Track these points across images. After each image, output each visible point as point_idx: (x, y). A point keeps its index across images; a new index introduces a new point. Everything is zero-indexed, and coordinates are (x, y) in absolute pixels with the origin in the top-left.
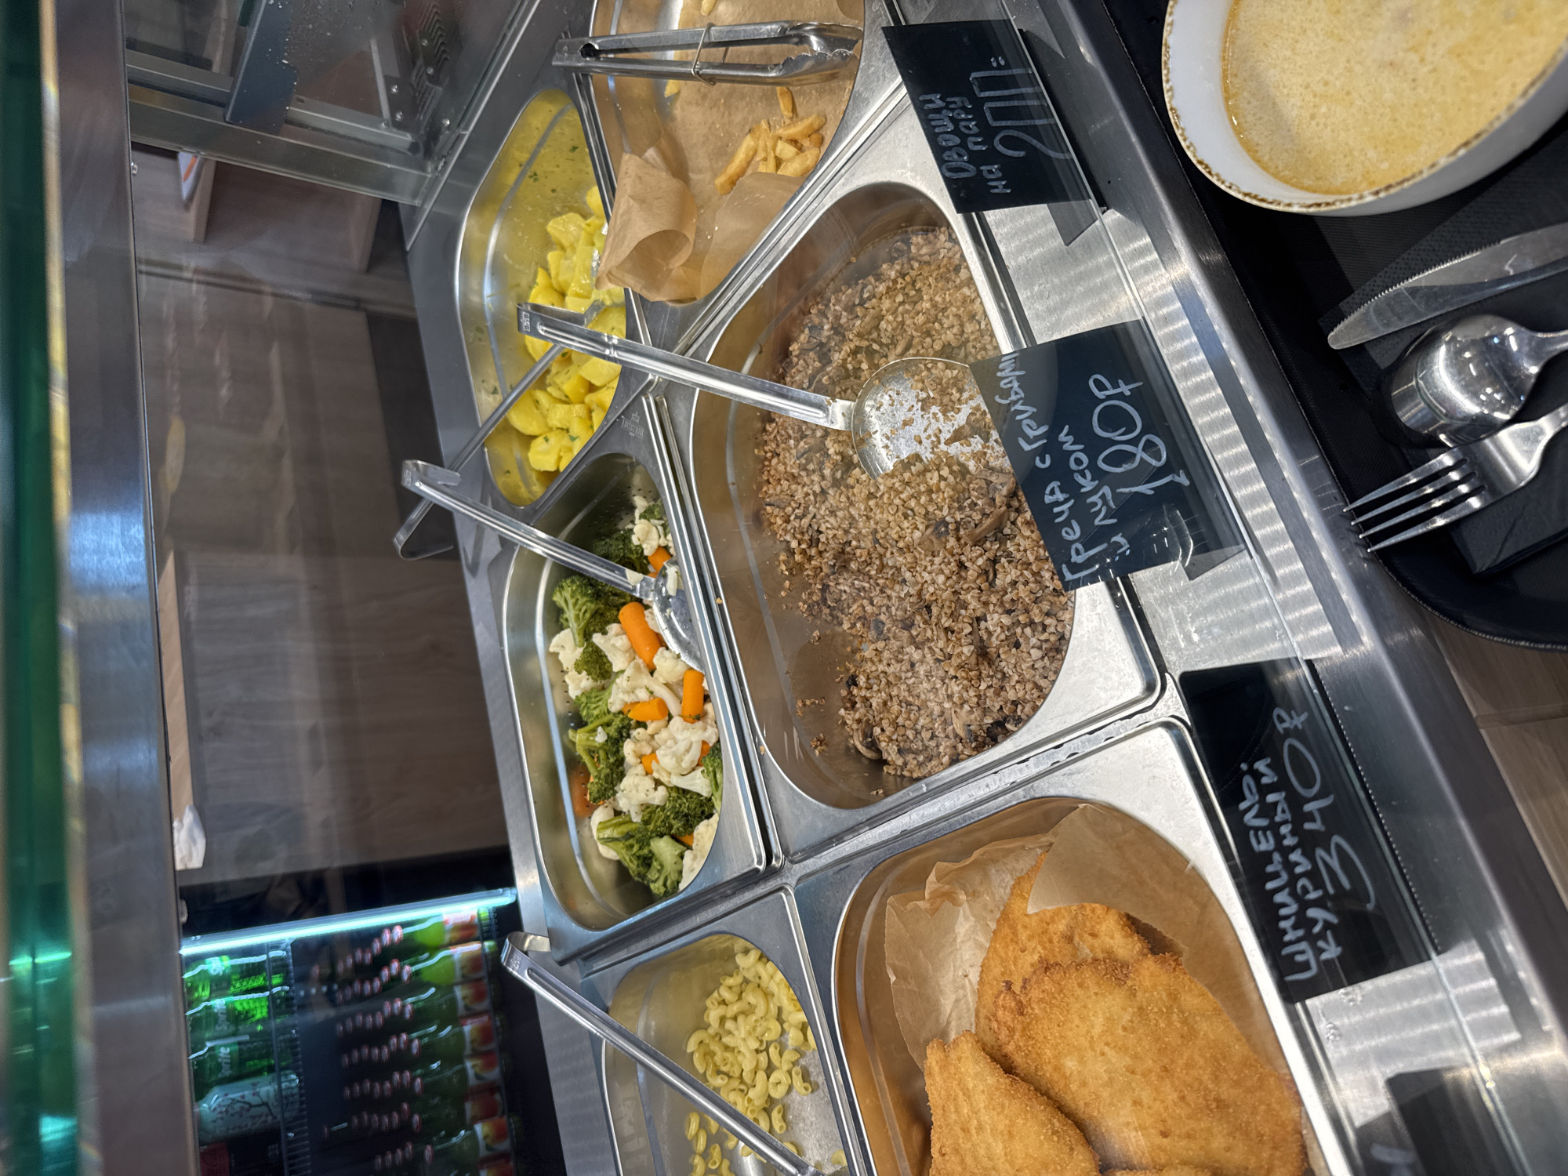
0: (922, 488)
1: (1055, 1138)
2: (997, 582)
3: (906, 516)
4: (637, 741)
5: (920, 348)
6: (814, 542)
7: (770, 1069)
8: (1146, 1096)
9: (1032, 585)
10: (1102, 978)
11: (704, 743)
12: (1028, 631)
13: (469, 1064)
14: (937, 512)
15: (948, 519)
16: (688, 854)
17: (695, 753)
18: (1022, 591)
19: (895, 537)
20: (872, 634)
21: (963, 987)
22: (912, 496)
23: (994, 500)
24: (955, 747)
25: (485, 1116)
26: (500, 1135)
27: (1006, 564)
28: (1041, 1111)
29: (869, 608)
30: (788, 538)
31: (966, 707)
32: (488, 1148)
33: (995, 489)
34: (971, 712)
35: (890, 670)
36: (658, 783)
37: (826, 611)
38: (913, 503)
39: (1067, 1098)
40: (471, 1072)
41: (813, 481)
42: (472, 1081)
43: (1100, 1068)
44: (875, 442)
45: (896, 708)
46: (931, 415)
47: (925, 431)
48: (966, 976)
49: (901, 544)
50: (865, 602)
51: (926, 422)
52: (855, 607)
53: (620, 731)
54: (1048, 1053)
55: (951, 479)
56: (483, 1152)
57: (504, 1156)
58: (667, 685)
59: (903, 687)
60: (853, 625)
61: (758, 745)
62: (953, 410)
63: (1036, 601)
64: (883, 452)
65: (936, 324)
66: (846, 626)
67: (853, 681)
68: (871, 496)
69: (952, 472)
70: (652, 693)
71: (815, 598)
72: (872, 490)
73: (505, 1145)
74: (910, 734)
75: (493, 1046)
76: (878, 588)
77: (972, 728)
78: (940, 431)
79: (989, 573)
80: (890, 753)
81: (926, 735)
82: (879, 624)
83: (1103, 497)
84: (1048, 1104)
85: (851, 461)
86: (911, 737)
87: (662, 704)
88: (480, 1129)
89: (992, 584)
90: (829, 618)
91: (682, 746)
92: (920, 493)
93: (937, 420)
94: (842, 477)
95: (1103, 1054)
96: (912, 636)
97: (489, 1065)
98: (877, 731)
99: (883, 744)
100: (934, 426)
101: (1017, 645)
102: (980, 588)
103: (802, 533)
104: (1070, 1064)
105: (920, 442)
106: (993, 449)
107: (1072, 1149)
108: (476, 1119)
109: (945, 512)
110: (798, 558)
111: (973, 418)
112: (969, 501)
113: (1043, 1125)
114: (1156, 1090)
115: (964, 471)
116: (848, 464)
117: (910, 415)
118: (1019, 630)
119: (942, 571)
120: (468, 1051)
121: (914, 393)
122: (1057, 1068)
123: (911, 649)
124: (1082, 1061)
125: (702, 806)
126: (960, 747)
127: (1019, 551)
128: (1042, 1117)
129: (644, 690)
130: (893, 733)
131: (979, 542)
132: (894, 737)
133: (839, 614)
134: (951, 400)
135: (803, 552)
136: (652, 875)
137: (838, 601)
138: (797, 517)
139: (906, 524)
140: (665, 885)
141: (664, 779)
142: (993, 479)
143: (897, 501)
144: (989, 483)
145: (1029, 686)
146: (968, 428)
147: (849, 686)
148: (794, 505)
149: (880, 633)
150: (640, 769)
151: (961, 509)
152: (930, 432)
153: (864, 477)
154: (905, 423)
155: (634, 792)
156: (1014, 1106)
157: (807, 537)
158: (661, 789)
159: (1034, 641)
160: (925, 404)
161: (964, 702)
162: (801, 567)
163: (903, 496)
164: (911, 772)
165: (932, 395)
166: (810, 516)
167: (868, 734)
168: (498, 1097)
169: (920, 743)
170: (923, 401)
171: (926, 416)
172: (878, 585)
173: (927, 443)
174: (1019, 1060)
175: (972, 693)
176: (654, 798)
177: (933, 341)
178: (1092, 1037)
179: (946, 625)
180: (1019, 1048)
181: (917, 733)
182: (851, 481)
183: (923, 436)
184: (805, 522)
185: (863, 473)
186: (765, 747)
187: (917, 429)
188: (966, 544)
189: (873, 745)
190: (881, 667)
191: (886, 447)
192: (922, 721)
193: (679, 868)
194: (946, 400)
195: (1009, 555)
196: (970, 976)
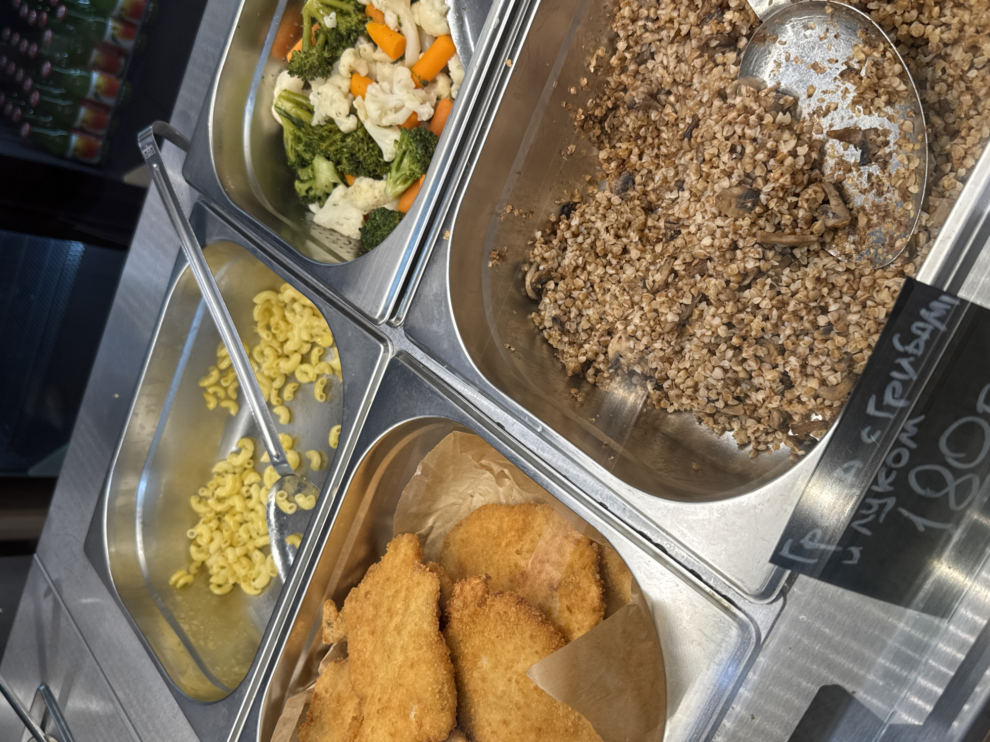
0: (770, 144)
1: (438, 696)
2: (747, 293)
3: (733, 150)
4: (358, 55)
5: (899, 12)
6: (641, 60)
7: (305, 359)
8: (514, 725)
9: (768, 325)
10: (549, 648)
11: (415, 113)
12: (730, 353)
13: (111, 23)
14: (760, 180)
15: (763, 197)
16: (341, 188)
17: (401, 118)
18: (757, 323)
19: (707, 157)
20: (617, 183)
21: (465, 499)
22: (754, 140)
23: (815, 220)
24: (597, 354)
25: (105, 69)
26: (110, 91)
27: (767, 287)
28: (443, 672)
29: (634, 158)
30: (622, 34)
31: (631, 344)
32: (96, 95)
33: (825, 212)
34: (632, 350)
35: (604, 235)
36: (353, 111)
37: (597, 132)
38: (749, 149)
39: (467, 678)
40: (109, 31)
41: (687, 16)
42: (107, 37)
43: (501, 686)
44: (773, 51)
45: (580, 282)
46: (843, 87)
47: (824, 92)
48: (472, 496)
49: (705, 168)
50: (636, 151)
51: (832, 87)
52: (624, 146)
53: (350, 32)
54: (477, 641)
55: (801, 161)
56: (90, 95)
57: (107, 108)
58: (419, 29)
59: (600, 271)
60: (609, 160)
61: (446, 225)
62: (865, 107)
63: (759, 341)
64: (771, 65)
65: (937, 9)
66: (603, 155)
67: (568, 210)
68: (722, 95)
69: (807, 156)
70: (400, 24)
71: (597, 112)
72: (728, 91)
73: (110, 101)
74: (574, 312)
75: (138, 22)
76: (656, 151)
77: (622, 360)
78: (836, 109)
79: (747, 279)
80: (548, 310)
81: (584, 324)
82: (629, 183)
83: (882, 506)
84: (450, 672)
85: (737, 40)
86: (572, 315)
87: (403, 44)
88: (96, 77)
89: (742, 289)
90: (594, 139)
91: (393, 101)
92: (763, 146)
93: (844, 97)
94: (714, 48)
95: (510, 680)
96: (645, 224)
97: (126, 35)
98: (551, 285)
99: (547, 300)
100: (836, 98)
101: (712, 353)
102: (728, 282)
103: (637, 43)
104: (485, 663)
105: (810, 96)
106: (860, 175)
107: (443, 709)
108: (97, 67)
109: (767, 189)
110: (614, 61)
111: (873, 137)
112: (794, 199)
113: (437, 682)
114: (523, 730)
115: (818, 164)
116: (730, 42)
117: (826, 64)
118: (723, 347)
119: (713, 235)
120: (116, 12)
121: (850, 52)
122: (476, 656)
123: (634, 237)
124: (495, 667)
125: (377, 166)
126: (601, 358)
127: (788, 286)
128: (441, 678)
129: (395, 17)
130: (562, 299)
131: (766, 246)
132: (560, 302)
133: (606, 141)
134: (872, 100)
135: (623, 59)
136: (303, 173)
137: (614, 128)
138: (645, 26)
139: (725, 157)
140: (307, 191)
141: (360, 113)
142: (833, 202)
143: (739, 131)
144: (826, 201)
145: (690, 382)
146: (859, 137)
147: (562, 212)
148: (652, 15)
149: (625, 190)
150: (345, 85)
151: (783, 199)
152: (827, 97)
153: (733, 69)
154: (815, 66)
155: (328, 103)
156: (428, 655)
157: (637, 49)
158: (353, 119)
159: (726, 364)
160: (849, 73)
161: (633, 336)
162: (610, 70)
163: (748, 132)
164: (550, 336)
165: (863, 73)
166: (657, 37)
167: (542, 281)
168: (122, 61)
169: (574, 326)
170: (850, 69)
171: (838, 83)
172: (659, 149)
173: (814, 103)
174: (455, 625)
175: (645, 341)
176: (342, 123)
177: (918, 19)
178: (512, 667)
179: (677, 268)
180: (461, 620)
181: (580, 315)
182: (719, 58)
183: (818, 94)
184: (648, 38)
185: (736, 64)
186: (449, 235)
187: (820, 83)
188: (754, 235)
189: (540, 293)
190: (599, 224)
191: (779, 65)
192: (590, 312)
193: (327, 190)
194: (869, 95)
195: (778, 281)
196: (475, 499)
